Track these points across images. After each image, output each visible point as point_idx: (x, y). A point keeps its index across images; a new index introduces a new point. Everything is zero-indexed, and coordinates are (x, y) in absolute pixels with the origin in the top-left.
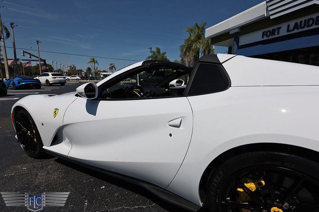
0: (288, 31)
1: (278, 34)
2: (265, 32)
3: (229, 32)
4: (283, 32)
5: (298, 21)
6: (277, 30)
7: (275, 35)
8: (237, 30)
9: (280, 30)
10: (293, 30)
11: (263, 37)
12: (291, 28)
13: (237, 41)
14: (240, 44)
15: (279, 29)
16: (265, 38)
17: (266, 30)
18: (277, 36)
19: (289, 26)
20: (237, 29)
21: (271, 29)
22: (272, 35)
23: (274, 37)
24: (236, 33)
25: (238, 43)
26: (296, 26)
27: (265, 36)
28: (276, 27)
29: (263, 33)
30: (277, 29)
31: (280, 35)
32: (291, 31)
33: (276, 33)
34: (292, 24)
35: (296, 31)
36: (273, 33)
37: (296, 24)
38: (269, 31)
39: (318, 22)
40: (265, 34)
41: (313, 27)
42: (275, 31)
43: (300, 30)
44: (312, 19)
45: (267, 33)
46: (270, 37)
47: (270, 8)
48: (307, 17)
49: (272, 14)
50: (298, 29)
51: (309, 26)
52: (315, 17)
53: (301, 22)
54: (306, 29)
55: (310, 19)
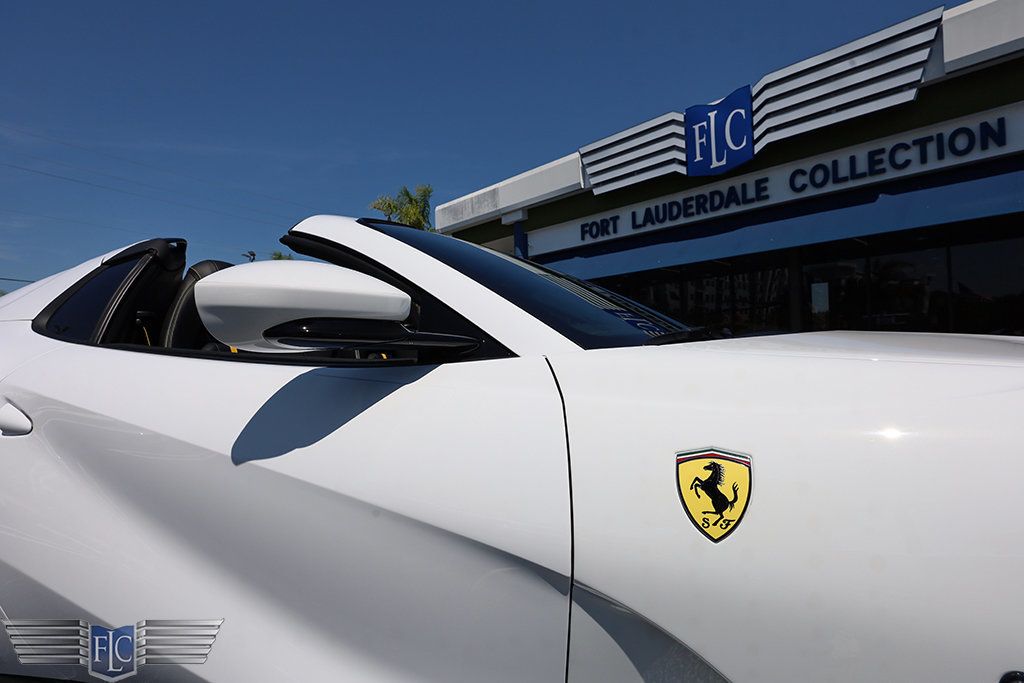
0: (635, 226)
1: (615, 231)
2: (587, 225)
3: (500, 220)
4: (625, 229)
5: (652, 204)
6: (611, 223)
7: (608, 233)
8: (519, 216)
9: (619, 222)
10: (644, 225)
11: (583, 238)
12: (640, 220)
13: (522, 245)
14: (532, 253)
15: (615, 219)
16: (589, 240)
17: (589, 220)
18: (613, 236)
19: (634, 214)
20: (520, 212)
21: (597, 218)
22: (603, 235)
23: (606, 238)
24: (517, 223)
25: (525, 248)
26: (649, 217)
27: (587, 236)
28: (608, 215)
29: (583, 226)
30: (611, 219)
31: (618, 236)
32: (640, 226)
33: (611, 229)
34: (640, 209)
35: (649, 228)
36: (603, 228)
37: (648, 211)
38: (594, 223)
39: (690, 211)
40: (588, 229)
41: (682, 221)
42: (608, 225)
43: (658, 226)
44: (677, 203)
45: (591, 229)
46: (601, 239)
47: (590, 170)
48: (667, 200)
49: (597, 185)
50: (653, 223)
51: (673, 218)
52: (680, 201)
53: (657, 207)
54: (668, 224)
55: (672, 204)
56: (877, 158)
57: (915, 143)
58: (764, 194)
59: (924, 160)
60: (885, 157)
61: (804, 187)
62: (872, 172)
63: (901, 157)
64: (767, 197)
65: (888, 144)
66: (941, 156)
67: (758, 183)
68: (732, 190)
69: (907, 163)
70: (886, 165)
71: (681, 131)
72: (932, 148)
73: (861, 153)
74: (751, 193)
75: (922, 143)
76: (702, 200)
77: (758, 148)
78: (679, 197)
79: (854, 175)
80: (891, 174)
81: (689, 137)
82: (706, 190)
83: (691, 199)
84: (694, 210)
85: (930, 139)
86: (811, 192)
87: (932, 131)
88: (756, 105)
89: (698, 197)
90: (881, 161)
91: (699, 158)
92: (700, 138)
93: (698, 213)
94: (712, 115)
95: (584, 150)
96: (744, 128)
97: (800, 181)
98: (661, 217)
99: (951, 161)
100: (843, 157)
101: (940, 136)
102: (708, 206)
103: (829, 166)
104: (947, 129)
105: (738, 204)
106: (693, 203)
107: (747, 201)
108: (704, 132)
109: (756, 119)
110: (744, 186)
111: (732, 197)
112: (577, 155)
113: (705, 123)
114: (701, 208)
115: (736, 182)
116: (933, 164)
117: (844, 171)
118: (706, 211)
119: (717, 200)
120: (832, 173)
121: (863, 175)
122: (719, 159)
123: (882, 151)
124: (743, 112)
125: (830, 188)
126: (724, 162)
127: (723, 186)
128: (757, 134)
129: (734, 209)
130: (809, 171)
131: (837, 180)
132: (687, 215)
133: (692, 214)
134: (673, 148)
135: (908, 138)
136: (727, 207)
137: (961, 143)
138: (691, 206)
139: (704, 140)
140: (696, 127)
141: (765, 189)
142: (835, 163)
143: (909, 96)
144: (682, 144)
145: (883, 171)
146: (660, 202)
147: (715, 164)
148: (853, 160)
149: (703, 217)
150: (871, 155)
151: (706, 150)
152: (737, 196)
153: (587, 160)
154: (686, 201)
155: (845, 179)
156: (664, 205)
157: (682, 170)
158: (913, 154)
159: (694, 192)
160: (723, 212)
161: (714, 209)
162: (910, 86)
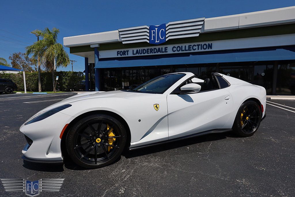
0: (133, 54)
1: (127, 55)
2: (119, 52)
3: (90, 45)
4: (130, 54)
5: (138, 49)
6: (126, 52)
7: (125, 55)
8: (97, 46)
9: (128, 52)
10: (136, 54)
11: (118, 55)
12: (135, 52)
13: (98, 54)
15: (128, 51)
16: (119, 56)
17: (120, 50)
18: (127, 56)
19: (133, 51)
20: (97, 44)
21: (123, 50)
23: (125, 56)
24: (96, 48)
25: (98, 56)
26: (137, 52)
29: (118, 52)
30: (127, 51)
31: (129, 56)
32: (135, 54)
33: (126, 53)
34: (135, 50)
35: (137, 55)
36: (124, 53)
37: (137, 50)
39: (148, 52)
40: (119, 53)
41: (146, 54)
42: (125, 52)
43: (140, 55)
44: (145, 50)
45: (120, 53)
46: (123, 56)
47: (122, 36)
48: (143, 48)
49: (124, 41)
50: (138, 54)
51: (144, 53)
52: (146, 49)
53: (140, 50)
54: (142, 55)
55: (144, 50)
56: (190, 47)
57: (197, 45)
58: (166, 51)
59: (198, 49)
60: (192, 47)
61: (175, 51)
62: (189, 50)
63: (194, 48)
64: (167, 52)
65: (192, 44)
66: (201, 49)
67: (165, 48)
68: (159, 48)
69: (196, 49)
70: (191, 49)
71: (148, 31)
72: (200, 47)
73: (187, 45)
74: (164, 50)
75: (198, 45)
76: (151, 50)
77: (167, 40)
78: (146, 48)
79: (186, 50)
80: (192, 51)
81: (150, 33)
82: (153, 47)
83: (149, 49)
84: (149, 52)
85: (200, 45)
86: (176, 52)
87: (200, 43)
88: (167, 29)
89: (151, 49)
90: (191, 48)
91: (152, 39)
92: (153, 34)
93: (151, 53)
94: (156, 29)
95: (120, 30)
96: (164, 34)
97: (175, 49)
98: (141, 52)
99: (203, 50)
100: (183, 45)
101: (201, 44)
102: (153, 52)
103: (181, 47)
104: (203, 43)
105: (160, 52)
106: (149, 50)
107: (162, 52)
108: (154, 33)
109: (167, 33)
110: (162, 48)
111: (159, 50)
112: (117, 31)
113: (154, 31)
114: (151, 52)
115: (160, 47)
116: (200, 50)
117: (183, 49)
118: (152, 53)
119: (155, 51)
120: (181, 49)
121: (187, 50)
122: (158, 41)
123: (191, 46)
124: (164, 30)
125: (180, 52)
126: (159, 42)
127: (157, 47)
128: (167, 36)
129: (159, 53)
130: (176, 47)
131: (182, 50)
132: (147, 53)
133: (149, 53)
134: (146, 35)
135: (196, 44)
136: (158, 53)
137: (205, 47)
138: (149, 51)
139: (154, 35)
140: (152, 31)
141: (167, 50)
142: (182, 46)
143: (198, 35)
144: (148, 35)
145: (191, 50)
146: (141, 48)
147: (156, 42)
148: (185, 46)
149: (152, 54)
150: (189, 46)
151: (154, 37)
152: (160, 50)
153: (121, 33)
154: (147, 49)
155: (183, 51)
156: (142, 50)
157: (148, 42)
158: (196, 47)
159: (150, 48)
160: (156, 54)
161: (154, 53)
162: (198, 33)
